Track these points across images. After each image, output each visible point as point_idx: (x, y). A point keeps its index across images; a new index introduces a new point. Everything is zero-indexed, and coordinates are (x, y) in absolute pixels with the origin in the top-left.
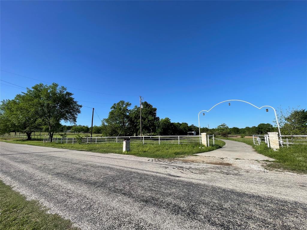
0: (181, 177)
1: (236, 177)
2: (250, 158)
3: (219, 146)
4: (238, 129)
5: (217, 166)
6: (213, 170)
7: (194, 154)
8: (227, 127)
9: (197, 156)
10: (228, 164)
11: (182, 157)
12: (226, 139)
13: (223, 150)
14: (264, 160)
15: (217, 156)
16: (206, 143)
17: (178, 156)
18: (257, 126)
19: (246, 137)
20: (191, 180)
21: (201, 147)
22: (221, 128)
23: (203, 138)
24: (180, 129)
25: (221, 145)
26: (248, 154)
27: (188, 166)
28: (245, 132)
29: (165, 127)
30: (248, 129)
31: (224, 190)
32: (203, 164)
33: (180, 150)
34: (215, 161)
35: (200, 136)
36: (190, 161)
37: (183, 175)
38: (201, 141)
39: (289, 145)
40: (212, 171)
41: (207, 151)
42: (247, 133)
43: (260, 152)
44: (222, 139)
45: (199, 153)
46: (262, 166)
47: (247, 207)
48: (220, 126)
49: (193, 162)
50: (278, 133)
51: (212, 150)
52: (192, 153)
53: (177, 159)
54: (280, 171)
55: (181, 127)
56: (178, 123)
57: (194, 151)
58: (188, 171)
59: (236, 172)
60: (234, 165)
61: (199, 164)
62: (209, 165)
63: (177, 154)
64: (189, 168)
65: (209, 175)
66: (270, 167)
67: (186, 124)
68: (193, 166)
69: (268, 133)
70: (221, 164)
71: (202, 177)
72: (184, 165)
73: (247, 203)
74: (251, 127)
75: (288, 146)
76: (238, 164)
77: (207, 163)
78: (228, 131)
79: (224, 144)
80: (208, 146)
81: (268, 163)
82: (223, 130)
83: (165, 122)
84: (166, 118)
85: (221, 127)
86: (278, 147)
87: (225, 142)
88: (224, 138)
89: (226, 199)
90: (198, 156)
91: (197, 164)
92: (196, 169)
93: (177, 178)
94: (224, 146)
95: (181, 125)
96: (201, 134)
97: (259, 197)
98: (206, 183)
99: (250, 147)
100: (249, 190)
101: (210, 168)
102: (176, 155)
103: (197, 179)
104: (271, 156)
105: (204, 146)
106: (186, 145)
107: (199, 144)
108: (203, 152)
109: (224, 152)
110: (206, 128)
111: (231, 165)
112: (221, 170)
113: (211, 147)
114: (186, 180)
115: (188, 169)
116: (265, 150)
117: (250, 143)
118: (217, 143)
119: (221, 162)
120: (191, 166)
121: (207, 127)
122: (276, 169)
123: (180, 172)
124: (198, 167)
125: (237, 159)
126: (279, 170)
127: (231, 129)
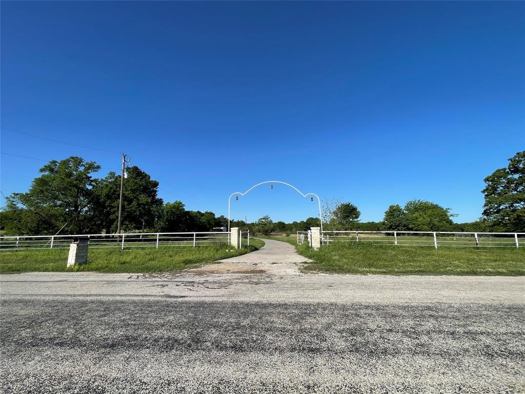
0: (187, 296)
1: (267, 286)
2: (288, 261)
3: (255, 248)
4: (284, 224)
5: (246, 275)
6: (240, 281)
7: (216, 260)
8: (271, 221)
9: (220, 263)
10: (262, 272)
11: (195, 267)
12: (268, 239)
13: (259, 253)
14: (303, 263)
15: (248, 262)
16: (237, 243)
17: (189, 265)
18: (305, 221)
19: (292, 235)
20: (203, 299)
21: (229, 251)
22: (262, 222)
23: (234, 237)
24: (200, 222)
25: (257, 245)
26: (288, 256)
27: (202, 279)
28: (292, 228)
29: (174, 217)
30: (295, 224)
31: (247, 305)
32: (226, 275)
33: (194, 256)
34: (245, 269)
35: (229, 232)
36: (208, 272)
37: (192, 293)
38: (230, 240)
39: (330, 242)
40: (237, 282)
41: (238, 256)
42: (294, 230)
43: (301, 253)
44: (262, 238)
45: (224, 259)
46: (299, 269)
47: (268, 318)
48: (261, 219)
49: (213, 272)
50: (319, 228)
51: (244, 254)
52: (214, 260)
53: (186, 271)
54: (314, 273)
55: (203, 220)
56: (198, 212)
57: (217, 256)
58: (202, 286)
59: (268, 280)
60: (268, 272)
61: (221, 275)
62: (236, 274)
63: (188, 262)
64: (204, 283)
65: (232, 288)
66: (306, 269)
67: (212, 213)
68: (210, 279)
69: (311, 228)
70: (252, 272)
71: (222, 291)
72: (197, 279)
73: (270, 314)
74: (299, 222)
75: (328, 243)
76: (274, 270)
77: (234, 273)
78: (272, 226)
79: (263, 244)
80: (239, 247)
81: (306, 265)
82: (265, 225)
83: (173, 210)
84: (176, 202)
85: (263, 220)
86: (319, 246)
87: (265, 242)
88: (266, 237)
89: (246, 315)
90: (222, 263)
91: (217, 275)
92: (215, 282)
93: (180, 300)
94: (263, 248)
95: (203, 215)
96: (231, 229)
97: (285, 304)
98: (225, 299)
99: (293, 247)
100: (276, 299)
101: (236, 279)
102: (186, 264)
103: (213, 296)
104: (310, 257)
105: (233, 248)
106: (206, 247)
107: (225, 245)
108: (231, 257)
109: (260, 255)
110: (243, 222)
111: (265, 272)
112: (250, 279)
113: (243, 249)
114: (196, 299)
115: (202, 284)
116: (305, 250)
117: (293, 243)
118: (253, 244)
119: (252, 269)
120: (208, 279)
121: (244, 220)
122: (311, 272)
123: (188, 289)
124: (219, 279)
125: (273, 263)
126: (314, 272)
127: (275, 223)
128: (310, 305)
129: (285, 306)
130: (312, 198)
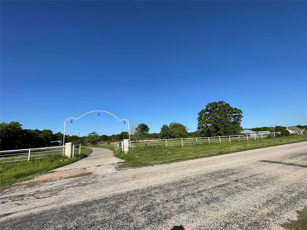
0: (13, 213)
1: (92, 185)
2: (108, 163)
3: (85, 156)
4: (106, 136)
5: (76, 178)
6: (70, 185)
7: (50, 170)
8: (98, 135)
9: (54, 172)
10: (89, 174)
11: (28, 179)
12: (95, 147)
13: (88, 159)
14: (118, 163)
15: (79, 167)
16: (70, 154)
17: (20, 179)
18: (120, 134)
19: (112, 143)
20: (32, 211)
21: (63, 160)
22: (91, 135)
23: (68, 149)
24: (38, 138)
25: (86, 154)
26: (109, 159)
27: (33, 190)
28: (112, 139)
29: (9, 135)
30: (114, 136)
31: (75, 207)
32: (59, 181)
33: (28, 169)
34: (76, 174)
35: (64, 146)
36: (41, 181)
37: (20, 208)
38: (64, 152)
39: (134, 148)
40: (68, 187)
41: (70, 163)
42: (113, 140)
43: (117, 156)
44: (91, 147)
45: (58, 167)
46: (116, 168)
47: (92, 214)
48: (90, 134)
49: (45, 181)
50: (128, 140)
51: (76, 161)
52: (48, 170)
53: (16, 185)
54: (125, 170)
55: (41, 136)
56: (36, 130)
57: (51, 167)
58: (32, 197)
59: (93, 180)
60: (94, 173)
61: (53, 182)
62: (68, 180)
63: (20, 176)
64: (35, 194)
65: (63, 194)
66: (120, 167)
67: (50, 131)
68: (42, 189)
69: (124, 140)
70: (82, 175)
71: (54, 199)
72: (29, 191)
73: (93, 210)
74: (116, 134)
75: (133, 148)
76: (99, 171)
77: (66, 178)
78: (98, 138)
79: (91, 151)
80: (72, 157)
81: (120, 164)
82: (93, 138)
83: (9, 129)
84: (13, 123)
85: (92, 135)
86: (127, 150)
87: (93, 150)
88: (93, 146)
89: (73, 217)
90: (56, 171)
91: (50, 183)
92: (46, 191)
94: (91, 154)
95: (41, 132)
96: (66, 144)
97: (106, 198)
98: (54, 206)
99: (112, 152)
100: (99, 195)
101: (67, 184)
102: (18, 178)
103: (43, 206)
104: (122, 159)
105: (67, 158)
106: (41, 160)
107: (60, 156)
108: (64, 165)
109: (89, 161)
110: (76, 136)
111: (91, 173)
112: (79, 182)
113: (75, 158)
114: (24, 213)
115: (33, 195)
116: (119, 154)
117: (112, 149)
118: (84, 153)
119: (82, 172)
120: (39, 189)
121: (78, 135)
122: (123, 168)
123: (16, 204)
124: (51, 187)
125: (98, 166)
126: (125, 168)
127: (101, 136)
128: (122, 195)
129: (105, 200)
130: (124, 122)
